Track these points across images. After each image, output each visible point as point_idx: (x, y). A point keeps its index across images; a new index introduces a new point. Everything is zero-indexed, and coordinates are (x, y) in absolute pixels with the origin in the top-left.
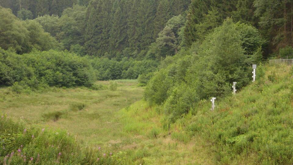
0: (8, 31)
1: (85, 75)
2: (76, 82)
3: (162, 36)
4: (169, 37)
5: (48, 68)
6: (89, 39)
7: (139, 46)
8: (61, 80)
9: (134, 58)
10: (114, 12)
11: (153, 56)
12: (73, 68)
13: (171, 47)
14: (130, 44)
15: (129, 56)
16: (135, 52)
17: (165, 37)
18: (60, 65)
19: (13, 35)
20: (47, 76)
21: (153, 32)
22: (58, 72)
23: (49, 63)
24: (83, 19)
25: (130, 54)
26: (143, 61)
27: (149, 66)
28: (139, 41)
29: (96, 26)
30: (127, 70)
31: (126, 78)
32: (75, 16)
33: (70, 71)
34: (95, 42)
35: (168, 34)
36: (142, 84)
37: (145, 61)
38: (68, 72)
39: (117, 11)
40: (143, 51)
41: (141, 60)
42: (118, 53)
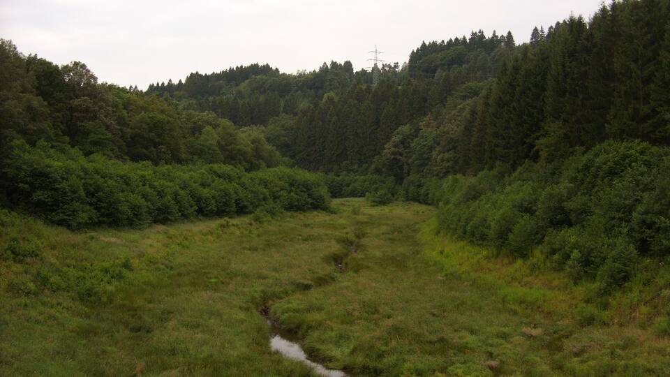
0: (233, 146)
1: (321, 196)
2: (312, 204)
3: (388, 149)
4: (397, 150)
5: (282, 189)
6: (301, 152)
7: (359, 160)
8: (297, 203)
9: (354, 173)
10: (330, 121)
11: (378, 171)
12: (307, 187)
13: (399, 161)
14: (350, 157)
15: (349, 171)
16: (356, 167)
17: (393, 149)
18: (294, 185)
19: (239, 150)
20: (282, 198)
21: (376, 144)
22: (292, 194)
23: (281, 183)
24: (292, 129)
25: (349, 168)
26: (367, 177)
27: (375, 182)
28: (360, 154)
29: (309, 138)
30: (348, 186)
31: (346, 197)
32: (283, 126)
33: (305, 192)
34: (307, 155)
35: (395, 146)
36: (373, 204)
37: (369, 176)
38: (302, 194)
39: (333, 119)
40: (365, 166)
41: (364, 175)
42: (336, 167)
